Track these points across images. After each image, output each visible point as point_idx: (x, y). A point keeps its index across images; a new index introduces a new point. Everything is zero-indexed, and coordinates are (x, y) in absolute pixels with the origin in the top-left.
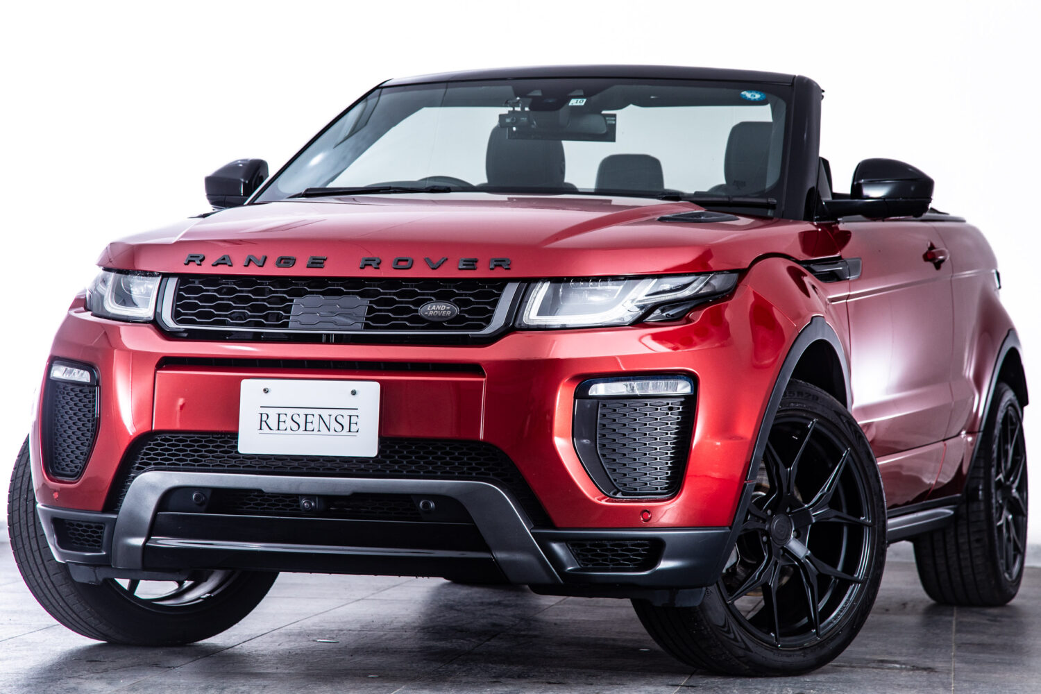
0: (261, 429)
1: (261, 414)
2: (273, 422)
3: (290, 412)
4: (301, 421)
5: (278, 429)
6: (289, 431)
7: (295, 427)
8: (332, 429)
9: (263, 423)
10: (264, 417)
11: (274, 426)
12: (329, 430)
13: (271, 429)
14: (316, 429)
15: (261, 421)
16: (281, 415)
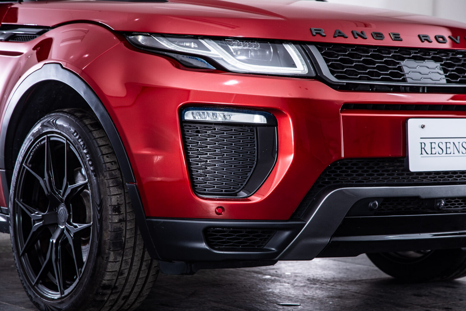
0: (422, 154)
1: (421, 143)
2: (428, 149)
3: (437, 141)
4: (444, 147)
5: (432, 154)
6: (437, 154)
7: (441, 151)
8: (460, 152)
9: (423, 149)
10: (423, 145)
11: (429, 152)
12: (459, 152)
13: (427, 154)
14: (452, 153)
15: (422, 148)
16: (432, 144)
